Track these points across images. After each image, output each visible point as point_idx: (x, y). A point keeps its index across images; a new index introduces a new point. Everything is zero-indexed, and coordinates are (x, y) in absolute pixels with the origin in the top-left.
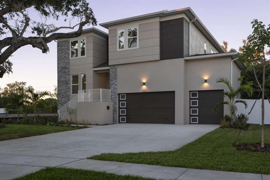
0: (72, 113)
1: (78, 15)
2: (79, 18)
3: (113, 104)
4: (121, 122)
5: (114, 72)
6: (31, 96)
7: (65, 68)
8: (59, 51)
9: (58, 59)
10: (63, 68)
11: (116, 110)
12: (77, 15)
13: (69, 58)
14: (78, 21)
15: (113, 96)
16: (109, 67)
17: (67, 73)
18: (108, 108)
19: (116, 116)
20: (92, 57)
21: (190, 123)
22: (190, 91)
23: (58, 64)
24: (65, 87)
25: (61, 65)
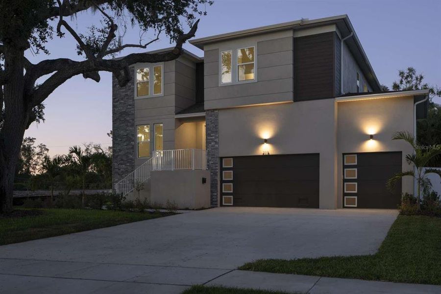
0: (142, 189)
1: (155, 25)
2: (157, 30)
3: (211, 175)
4: (223, 204)
5: (213, 122)
6: (76, 160)
7: (127, 114)
8: (116, 85)
9: (113, 99)
10: (122, 113)
11: (217, 184)
12: (153, 25)
13: (134, 98)
14: (155, 35)
15: (210, 160)
16: (205, 113)
17: (130, 122)
18: (204, 181)
19: (216, 194)
20: (174, 97)
21: (344, 207)
22: (344, 154)
23: (114, 106)
24: (126, 145)
25: (119, 109)
